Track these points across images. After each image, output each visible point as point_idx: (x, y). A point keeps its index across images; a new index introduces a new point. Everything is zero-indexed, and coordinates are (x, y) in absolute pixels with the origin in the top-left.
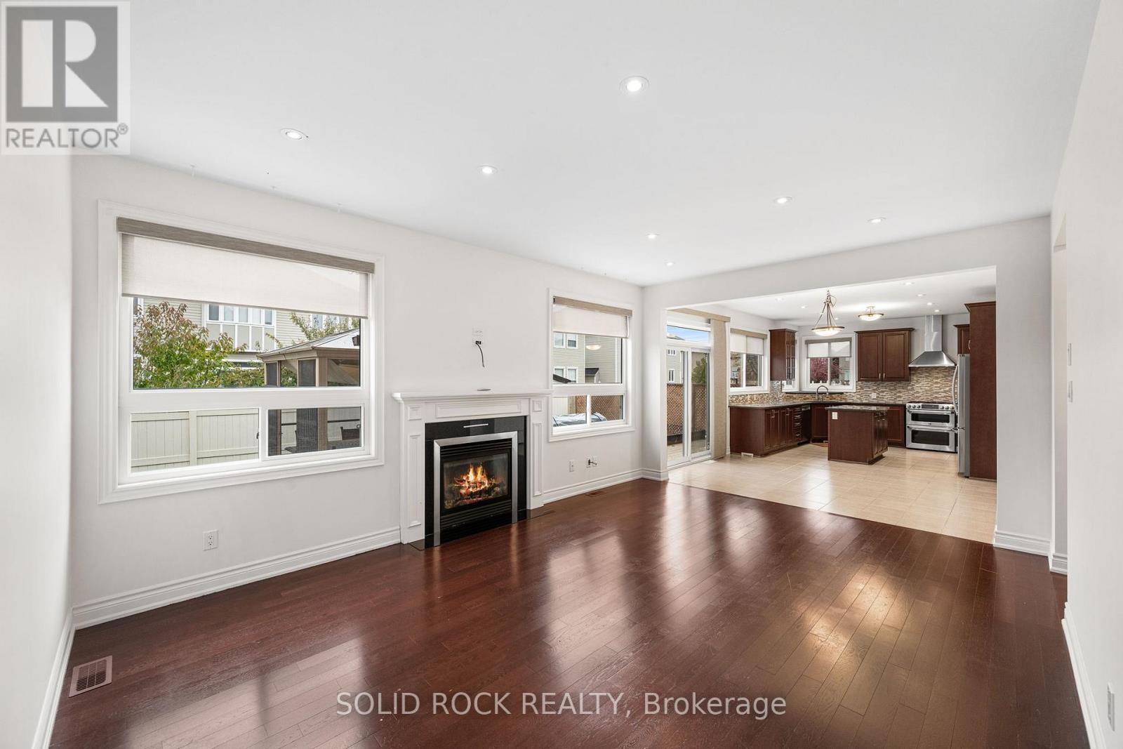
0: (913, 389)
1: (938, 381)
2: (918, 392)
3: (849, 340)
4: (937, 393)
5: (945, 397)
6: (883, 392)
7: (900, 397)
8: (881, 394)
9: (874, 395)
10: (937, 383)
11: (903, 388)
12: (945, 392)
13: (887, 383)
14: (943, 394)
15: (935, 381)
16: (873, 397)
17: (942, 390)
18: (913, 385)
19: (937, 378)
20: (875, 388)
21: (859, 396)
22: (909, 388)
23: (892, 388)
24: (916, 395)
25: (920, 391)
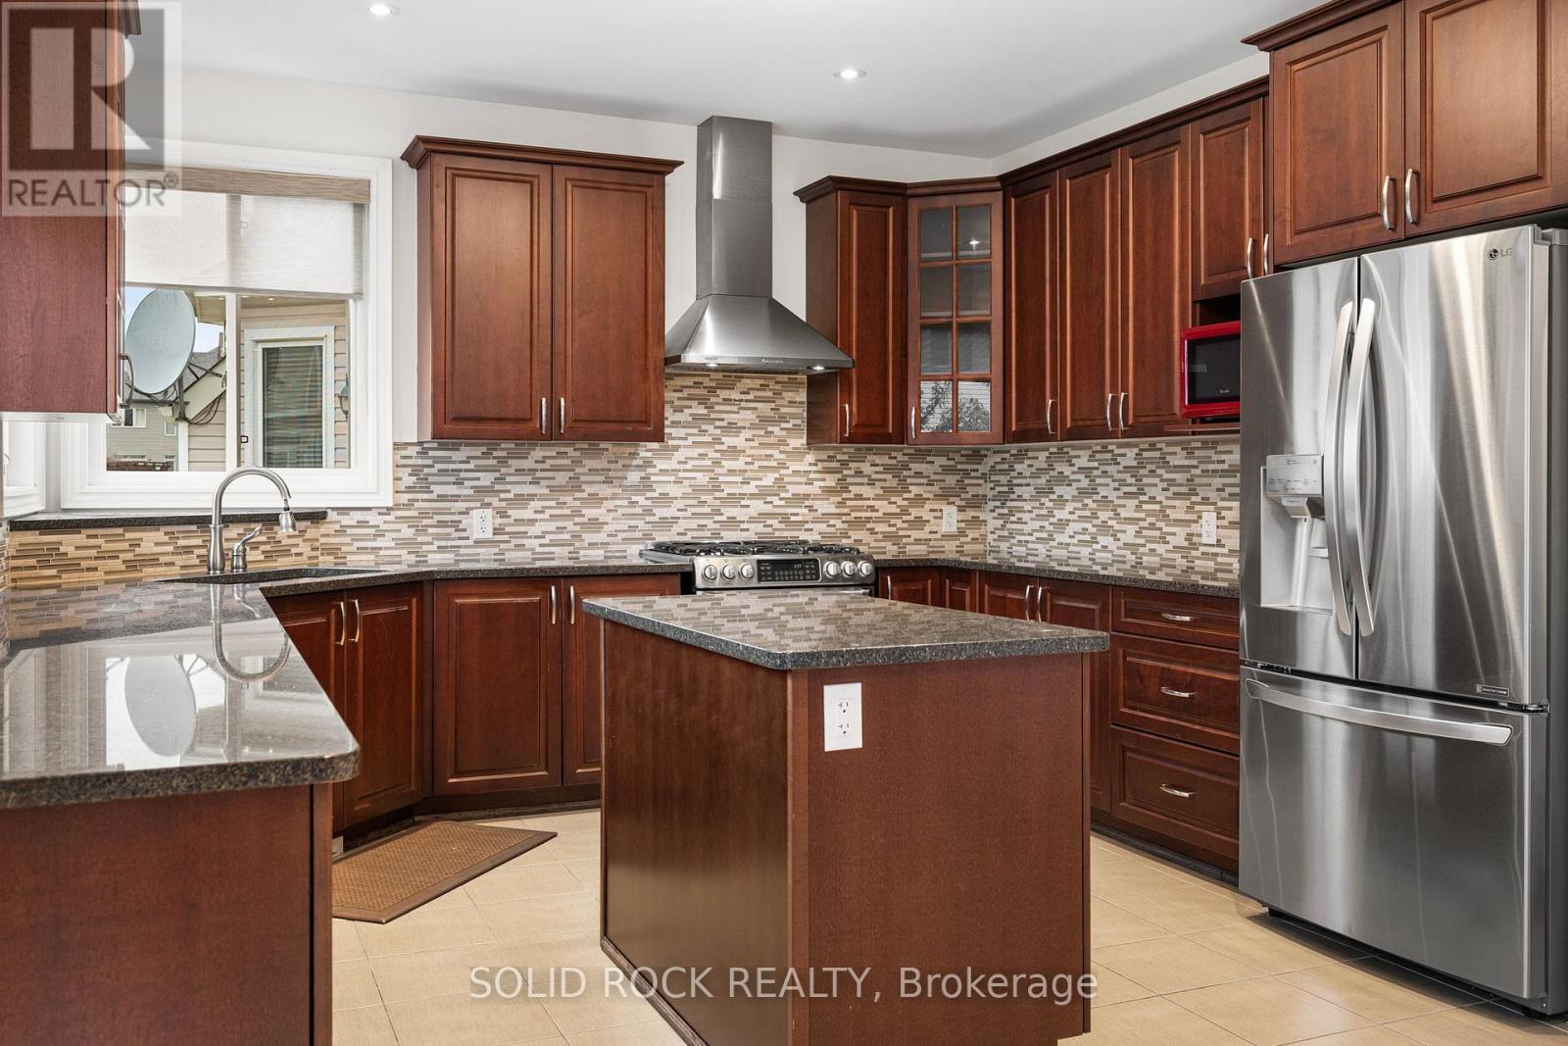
0: (646, 485)
1: (738, 441)
2: (665, 499)
3: (356, 196)
4: (734, 499)
5: (763, 516)
6: (521, 500)
7: (595, 524)
8: (515, 514)
9: (480, 523)
10: (734, 452)
11: (608, 481)
12: (762, 494)
13: (538, 453)
14: (757, 506)
15: (729, 441)
16: (477, 535)
17: (751, 488)
18: (648, 463)
19: (732, 428)
20: (486, 479)
21: (407, 532)
22: (634, 477)
23: (562, 478)
24: (661, 512)
25: (674, 491)
